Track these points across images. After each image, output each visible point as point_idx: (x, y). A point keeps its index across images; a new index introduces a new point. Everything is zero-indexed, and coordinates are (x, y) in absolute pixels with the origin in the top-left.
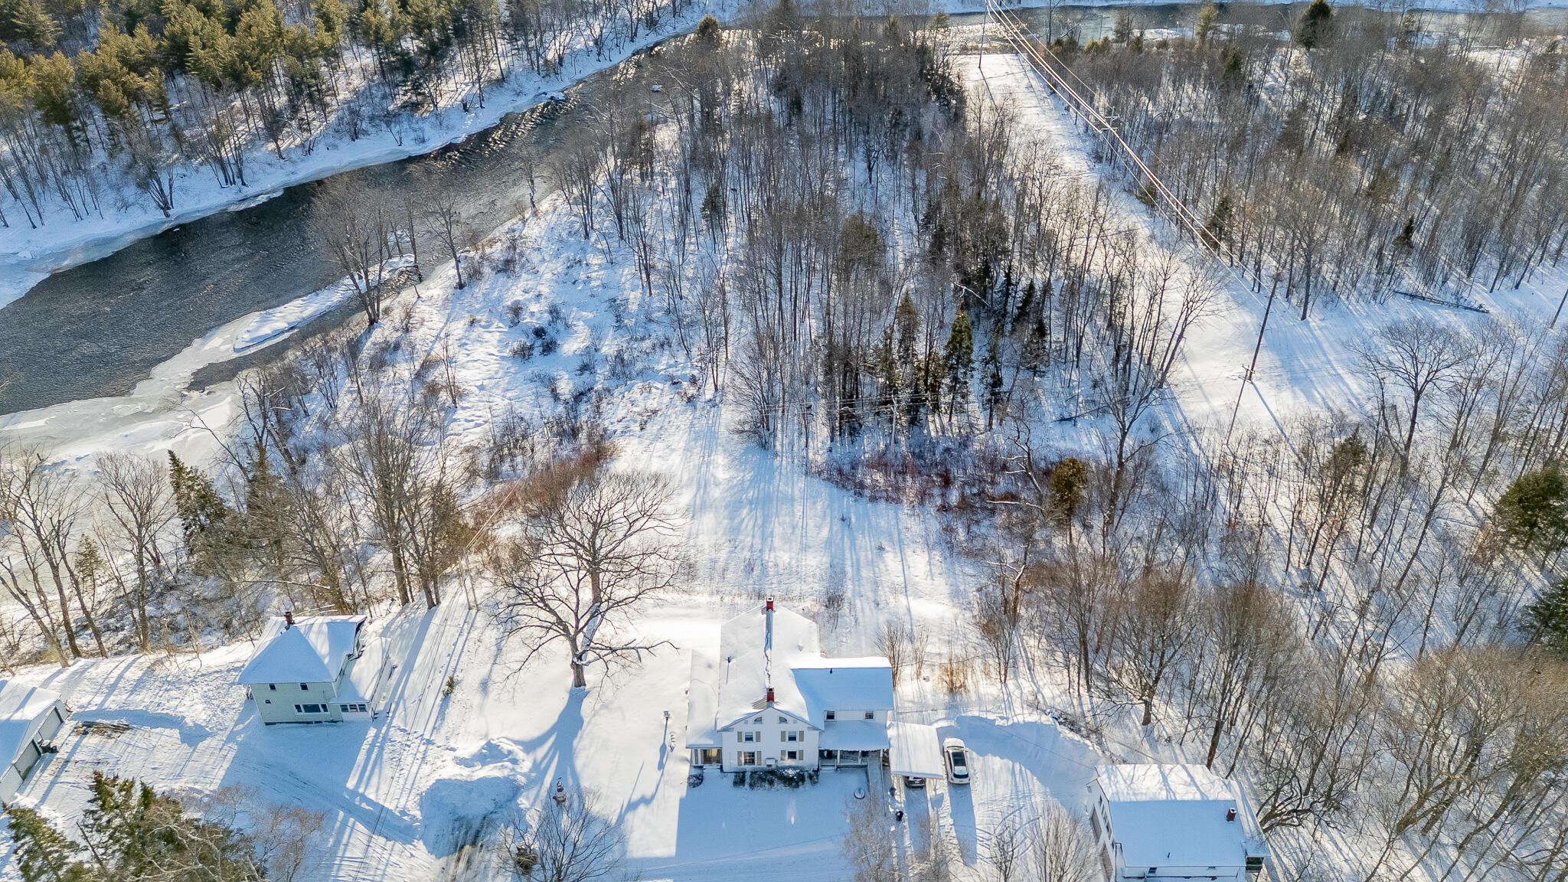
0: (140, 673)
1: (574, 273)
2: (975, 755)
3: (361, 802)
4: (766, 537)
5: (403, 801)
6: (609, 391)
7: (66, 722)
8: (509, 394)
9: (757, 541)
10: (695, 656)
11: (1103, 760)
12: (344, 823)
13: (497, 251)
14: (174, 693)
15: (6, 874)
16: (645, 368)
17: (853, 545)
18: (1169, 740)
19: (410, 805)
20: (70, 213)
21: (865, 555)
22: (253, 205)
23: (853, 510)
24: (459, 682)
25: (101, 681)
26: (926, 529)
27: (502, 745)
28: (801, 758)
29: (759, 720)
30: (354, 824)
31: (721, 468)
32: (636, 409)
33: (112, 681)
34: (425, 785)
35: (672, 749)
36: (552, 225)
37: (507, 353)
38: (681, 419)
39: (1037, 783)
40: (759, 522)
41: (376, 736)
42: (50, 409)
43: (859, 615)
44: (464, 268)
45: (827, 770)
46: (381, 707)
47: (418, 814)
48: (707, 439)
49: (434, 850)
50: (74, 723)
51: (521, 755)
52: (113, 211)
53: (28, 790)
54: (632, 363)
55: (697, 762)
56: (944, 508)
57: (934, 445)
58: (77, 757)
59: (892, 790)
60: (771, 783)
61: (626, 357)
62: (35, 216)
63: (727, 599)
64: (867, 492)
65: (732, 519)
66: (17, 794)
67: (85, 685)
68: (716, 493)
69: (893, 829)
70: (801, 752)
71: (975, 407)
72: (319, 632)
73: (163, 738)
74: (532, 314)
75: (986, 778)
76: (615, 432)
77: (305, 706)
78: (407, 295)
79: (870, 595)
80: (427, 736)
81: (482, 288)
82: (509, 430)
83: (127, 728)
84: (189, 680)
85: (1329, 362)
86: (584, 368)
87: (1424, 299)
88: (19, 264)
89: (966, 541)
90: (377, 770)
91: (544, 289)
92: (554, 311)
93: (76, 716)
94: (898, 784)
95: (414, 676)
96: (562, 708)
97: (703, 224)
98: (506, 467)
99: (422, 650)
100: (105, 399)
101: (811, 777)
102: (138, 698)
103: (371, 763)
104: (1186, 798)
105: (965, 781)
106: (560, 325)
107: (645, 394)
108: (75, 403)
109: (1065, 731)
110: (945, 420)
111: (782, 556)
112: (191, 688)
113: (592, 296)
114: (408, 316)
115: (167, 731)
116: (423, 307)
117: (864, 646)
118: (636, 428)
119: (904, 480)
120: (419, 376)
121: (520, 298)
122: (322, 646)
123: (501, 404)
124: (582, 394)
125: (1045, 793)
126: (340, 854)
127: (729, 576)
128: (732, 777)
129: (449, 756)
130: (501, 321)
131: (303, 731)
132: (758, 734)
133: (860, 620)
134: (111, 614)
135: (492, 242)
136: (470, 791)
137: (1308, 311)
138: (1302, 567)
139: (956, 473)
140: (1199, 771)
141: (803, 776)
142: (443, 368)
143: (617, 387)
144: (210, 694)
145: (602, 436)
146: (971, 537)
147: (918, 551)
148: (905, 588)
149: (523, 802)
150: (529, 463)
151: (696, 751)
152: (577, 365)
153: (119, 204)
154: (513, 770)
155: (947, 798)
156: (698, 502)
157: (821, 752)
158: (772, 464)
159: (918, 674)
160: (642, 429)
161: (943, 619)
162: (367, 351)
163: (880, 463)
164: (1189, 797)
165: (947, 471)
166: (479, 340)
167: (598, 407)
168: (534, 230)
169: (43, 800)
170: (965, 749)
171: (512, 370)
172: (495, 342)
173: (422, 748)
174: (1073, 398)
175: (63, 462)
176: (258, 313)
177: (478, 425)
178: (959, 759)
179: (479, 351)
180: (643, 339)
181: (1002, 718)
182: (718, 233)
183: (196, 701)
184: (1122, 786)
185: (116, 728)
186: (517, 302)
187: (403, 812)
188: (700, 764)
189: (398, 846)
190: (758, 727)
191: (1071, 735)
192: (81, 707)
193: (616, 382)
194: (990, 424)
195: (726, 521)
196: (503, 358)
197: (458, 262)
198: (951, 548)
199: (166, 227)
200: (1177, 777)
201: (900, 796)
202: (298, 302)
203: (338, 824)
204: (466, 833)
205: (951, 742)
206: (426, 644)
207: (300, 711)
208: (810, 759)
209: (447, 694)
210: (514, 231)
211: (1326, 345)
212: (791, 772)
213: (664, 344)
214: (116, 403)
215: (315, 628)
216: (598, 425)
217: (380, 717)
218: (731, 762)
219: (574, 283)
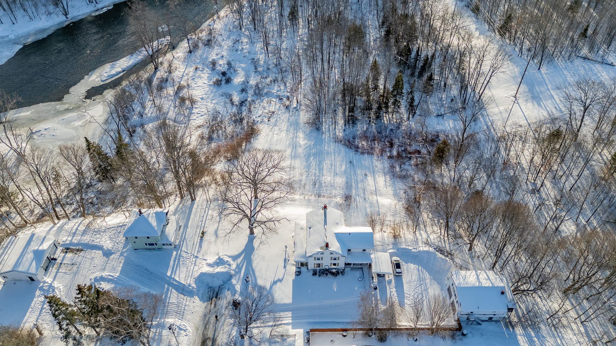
0: (84, 228)
1: (236, 45)
2: (404, 263)
3: (173, 281)
4: (321, 169)
5: (189, 281)
6: (254, 101)
7: (58, 248)
8: (214, 102)
9: (317, 172)
10: (296, 224)
11: (453, 266)
12: (168, 289)
13: (204, 35)
14: (98, 236)
15: (45, 308)
16: (268, 92)
17: (355, 173)
18: (478, 257)
19: (192, 282)
20: (27, 18)
21: (360, 178)
22: (101, 13)
23: (354, 158)
24: (206, 232)
25: (69, 231)
26: (384, 166)
27: (225, 258)
28: (338, 265)
29: (323, 253)
30: (171, 290)
31: (301, 139)
32: (266, 111)
33: (74, 231)
34: (196, 274)
35: (289, 260)
36: (226, 23)
37: (211, 83)
38: (284, 116)
39: (428, 274)
40: (318, 163)
41: (176, 255)
42: (31, 107)
43: (358, 204)
44: (192, 44)
45: (348, 269)
46: (177, 243)
47: (194, 286)
48: (295, 125)
49: (201, 299)
50: (61, 248)
51: (232, 262)
52: (44, 16)
53: (48, 275)
54: (263, 88)
55: (298, 266)
56: (391, 157)
57: (386, 128)
58: (64, 262)
59: (373, 277)
60: (327, 274)
61: (260, 86)
62: (13, 19)
63: (306, 197)
64: (360, 150)
65: (307, 162)
66: (44, 277)
67: (63, 233)
68: (300, 150)
69: (373, 293)
70: (338, 264)
71: (403, 110)
72: (152, 217)
73: (96, 254)
74: (220, 65)
75: (408, 273)
76: (258, 121)
77: (149, 244)
78: (169, 56)
79: (362, 195)
80: (195, 255)
81: (199, 52)
82: (215, 118)
83: (82, 250)
84: (103, 231)
85: (548, 90)
86: (243, 90)
87: (589, 59)
88: (10, 41)
89: (400, 171)
90: (178, 268)
91: (225, 53)
92: (229, 64)
93: (62, 245)
94: (375, 276)
95: (188, 230)
96: (246, 243)
97: (288, 22)
98: (215, 136)
99: (191, 218)
100: (53, 103)
101: (342, 272)
102: (85, 238)
103: (176, 265)
104: (486, 286)
105: (400, 274)
106: (232, 70)
107: (268, 104)
108: (41, 104)
109: (439, 255)
110: (391, 116)
111: (327, 178)
112: (104, 234)
113: (244, 57)
114: (170, 66)
115: (97, 251)
116: (176, 62)
117: (360, 217)
118: (266, 120)
119: (375, 144)
120: (177, 93)
121: (215, 58)
122: (153, 222)
123: (211, 106)
124: (243, 102)
125: (431, 279)
126: (167, 301)
127: (307, 187)
128: (312, 272)
129: (204, 262)
130: (208, 68)
131: (148, 253)
132: (322, 258)
133: (359, 206)
134: (67, 197)
135: (202, 31)
136: (214, 277)
137: (541, 66)
138: (532, 181)
139: (396, 141)
140: (491, 273)
141: (339, 272)
142: (186, 90)
143: (257, 100)
144: (112, 236)
145: (252, 123)
146: (402, 170)
147: (380, 176)
148: (376, 192)
149: (234, 281)
150: (224, 134)
151: (298, 263)
152: (240, 89)
153: (47, 13)
154: (229, 268)
155: (393, 280)
156: (293, 154)
157: (346, 264)
158: (322, 137)
159: (382, 229)
160: (269, 121)
161: (390, 205)
162: (155, 82)
163: (365, 136)
164: (487, 285)
165: (391, 140)
166: (200, 77)
167: (250, 109)
168: (218, 26)
169: (54, 279)
170: (401, 261)
171: (214, 91)
172: (206, 78)
173: (194, 259)
174: (442, 105)
175: (40, 131)
176: (109, 64)
177: (202, 116)
178: (398, 266)
179: (200, 82)
180: (266, 78)
181: (414, 249)
182: (295, 27)
183: (107, 239)
184: (462, 280)
185: (78, 250)
186: (214, 60)
187: (189, 285)
188: (299, 267)
189: (189, 298)
190: (322, 256)
191: (441, 256)
192: (63, 242)
193: (256, 97)
194: (409, 118)
195: (304, 163)
196: (210, 85)
197: (188, 40)
198: (393, 175)
199: (67, 23)
200: (483, 276)
201: (376, 280)
202: (125, 59)
203: (165, 290)
204: (213, 293)
205: (395, 258)
206: (192, 216)
207: (147, 245)
208: (341, 265)
209: (202, 237)
210: (210, 26)
211: (547, 82)
212: (334, 271)
213: (275, 81)
214: (57, 105)
215: (151, 215)
216: (251, 118)
217: (177, 247)
218: (311, 266)
219: (237, 51)
